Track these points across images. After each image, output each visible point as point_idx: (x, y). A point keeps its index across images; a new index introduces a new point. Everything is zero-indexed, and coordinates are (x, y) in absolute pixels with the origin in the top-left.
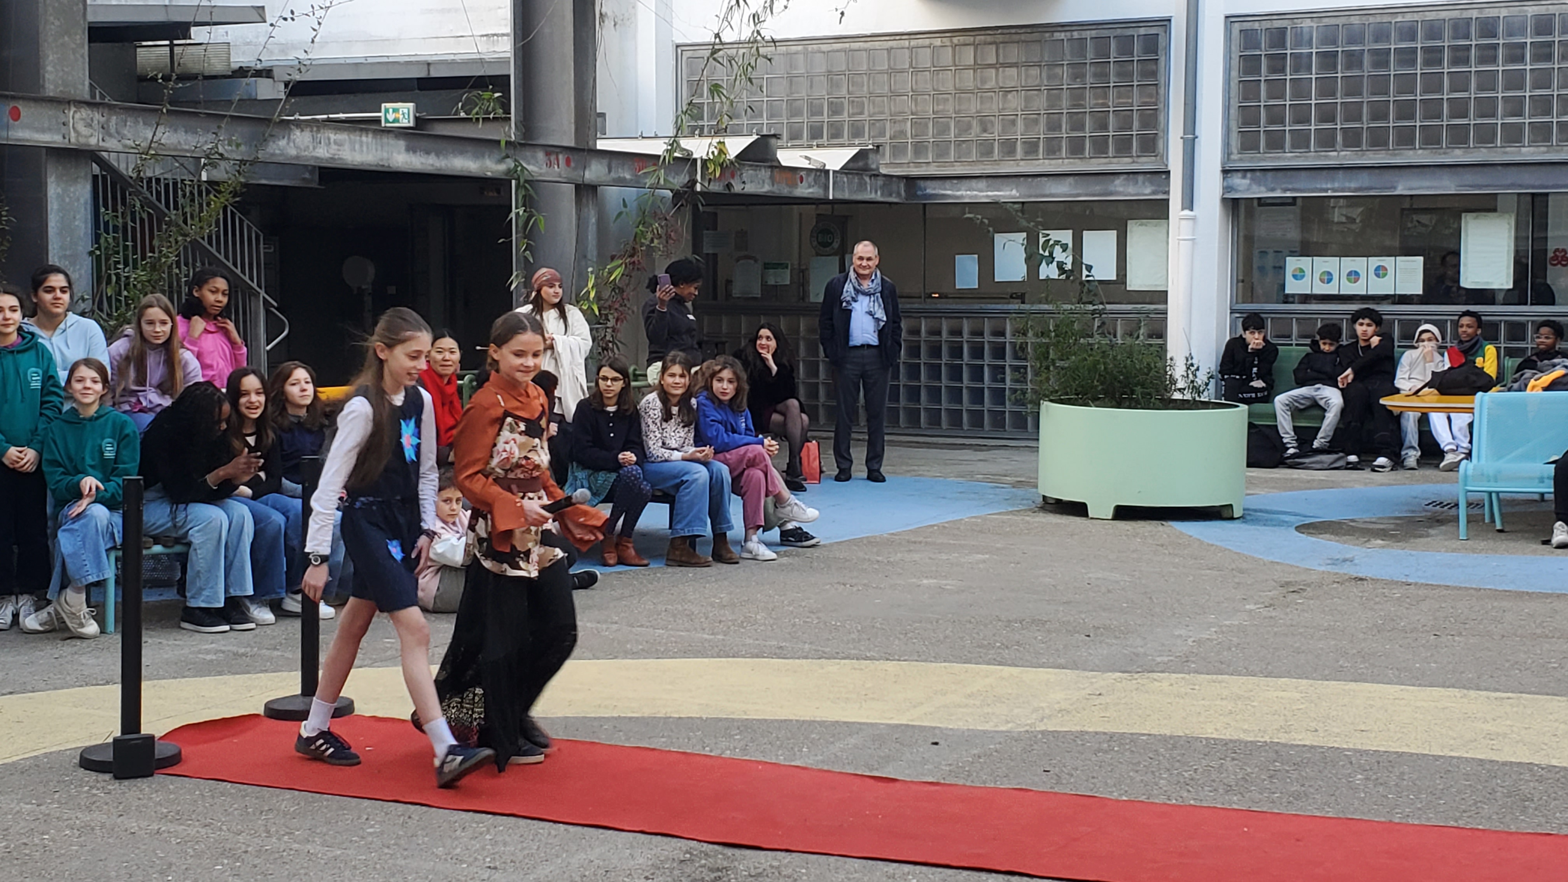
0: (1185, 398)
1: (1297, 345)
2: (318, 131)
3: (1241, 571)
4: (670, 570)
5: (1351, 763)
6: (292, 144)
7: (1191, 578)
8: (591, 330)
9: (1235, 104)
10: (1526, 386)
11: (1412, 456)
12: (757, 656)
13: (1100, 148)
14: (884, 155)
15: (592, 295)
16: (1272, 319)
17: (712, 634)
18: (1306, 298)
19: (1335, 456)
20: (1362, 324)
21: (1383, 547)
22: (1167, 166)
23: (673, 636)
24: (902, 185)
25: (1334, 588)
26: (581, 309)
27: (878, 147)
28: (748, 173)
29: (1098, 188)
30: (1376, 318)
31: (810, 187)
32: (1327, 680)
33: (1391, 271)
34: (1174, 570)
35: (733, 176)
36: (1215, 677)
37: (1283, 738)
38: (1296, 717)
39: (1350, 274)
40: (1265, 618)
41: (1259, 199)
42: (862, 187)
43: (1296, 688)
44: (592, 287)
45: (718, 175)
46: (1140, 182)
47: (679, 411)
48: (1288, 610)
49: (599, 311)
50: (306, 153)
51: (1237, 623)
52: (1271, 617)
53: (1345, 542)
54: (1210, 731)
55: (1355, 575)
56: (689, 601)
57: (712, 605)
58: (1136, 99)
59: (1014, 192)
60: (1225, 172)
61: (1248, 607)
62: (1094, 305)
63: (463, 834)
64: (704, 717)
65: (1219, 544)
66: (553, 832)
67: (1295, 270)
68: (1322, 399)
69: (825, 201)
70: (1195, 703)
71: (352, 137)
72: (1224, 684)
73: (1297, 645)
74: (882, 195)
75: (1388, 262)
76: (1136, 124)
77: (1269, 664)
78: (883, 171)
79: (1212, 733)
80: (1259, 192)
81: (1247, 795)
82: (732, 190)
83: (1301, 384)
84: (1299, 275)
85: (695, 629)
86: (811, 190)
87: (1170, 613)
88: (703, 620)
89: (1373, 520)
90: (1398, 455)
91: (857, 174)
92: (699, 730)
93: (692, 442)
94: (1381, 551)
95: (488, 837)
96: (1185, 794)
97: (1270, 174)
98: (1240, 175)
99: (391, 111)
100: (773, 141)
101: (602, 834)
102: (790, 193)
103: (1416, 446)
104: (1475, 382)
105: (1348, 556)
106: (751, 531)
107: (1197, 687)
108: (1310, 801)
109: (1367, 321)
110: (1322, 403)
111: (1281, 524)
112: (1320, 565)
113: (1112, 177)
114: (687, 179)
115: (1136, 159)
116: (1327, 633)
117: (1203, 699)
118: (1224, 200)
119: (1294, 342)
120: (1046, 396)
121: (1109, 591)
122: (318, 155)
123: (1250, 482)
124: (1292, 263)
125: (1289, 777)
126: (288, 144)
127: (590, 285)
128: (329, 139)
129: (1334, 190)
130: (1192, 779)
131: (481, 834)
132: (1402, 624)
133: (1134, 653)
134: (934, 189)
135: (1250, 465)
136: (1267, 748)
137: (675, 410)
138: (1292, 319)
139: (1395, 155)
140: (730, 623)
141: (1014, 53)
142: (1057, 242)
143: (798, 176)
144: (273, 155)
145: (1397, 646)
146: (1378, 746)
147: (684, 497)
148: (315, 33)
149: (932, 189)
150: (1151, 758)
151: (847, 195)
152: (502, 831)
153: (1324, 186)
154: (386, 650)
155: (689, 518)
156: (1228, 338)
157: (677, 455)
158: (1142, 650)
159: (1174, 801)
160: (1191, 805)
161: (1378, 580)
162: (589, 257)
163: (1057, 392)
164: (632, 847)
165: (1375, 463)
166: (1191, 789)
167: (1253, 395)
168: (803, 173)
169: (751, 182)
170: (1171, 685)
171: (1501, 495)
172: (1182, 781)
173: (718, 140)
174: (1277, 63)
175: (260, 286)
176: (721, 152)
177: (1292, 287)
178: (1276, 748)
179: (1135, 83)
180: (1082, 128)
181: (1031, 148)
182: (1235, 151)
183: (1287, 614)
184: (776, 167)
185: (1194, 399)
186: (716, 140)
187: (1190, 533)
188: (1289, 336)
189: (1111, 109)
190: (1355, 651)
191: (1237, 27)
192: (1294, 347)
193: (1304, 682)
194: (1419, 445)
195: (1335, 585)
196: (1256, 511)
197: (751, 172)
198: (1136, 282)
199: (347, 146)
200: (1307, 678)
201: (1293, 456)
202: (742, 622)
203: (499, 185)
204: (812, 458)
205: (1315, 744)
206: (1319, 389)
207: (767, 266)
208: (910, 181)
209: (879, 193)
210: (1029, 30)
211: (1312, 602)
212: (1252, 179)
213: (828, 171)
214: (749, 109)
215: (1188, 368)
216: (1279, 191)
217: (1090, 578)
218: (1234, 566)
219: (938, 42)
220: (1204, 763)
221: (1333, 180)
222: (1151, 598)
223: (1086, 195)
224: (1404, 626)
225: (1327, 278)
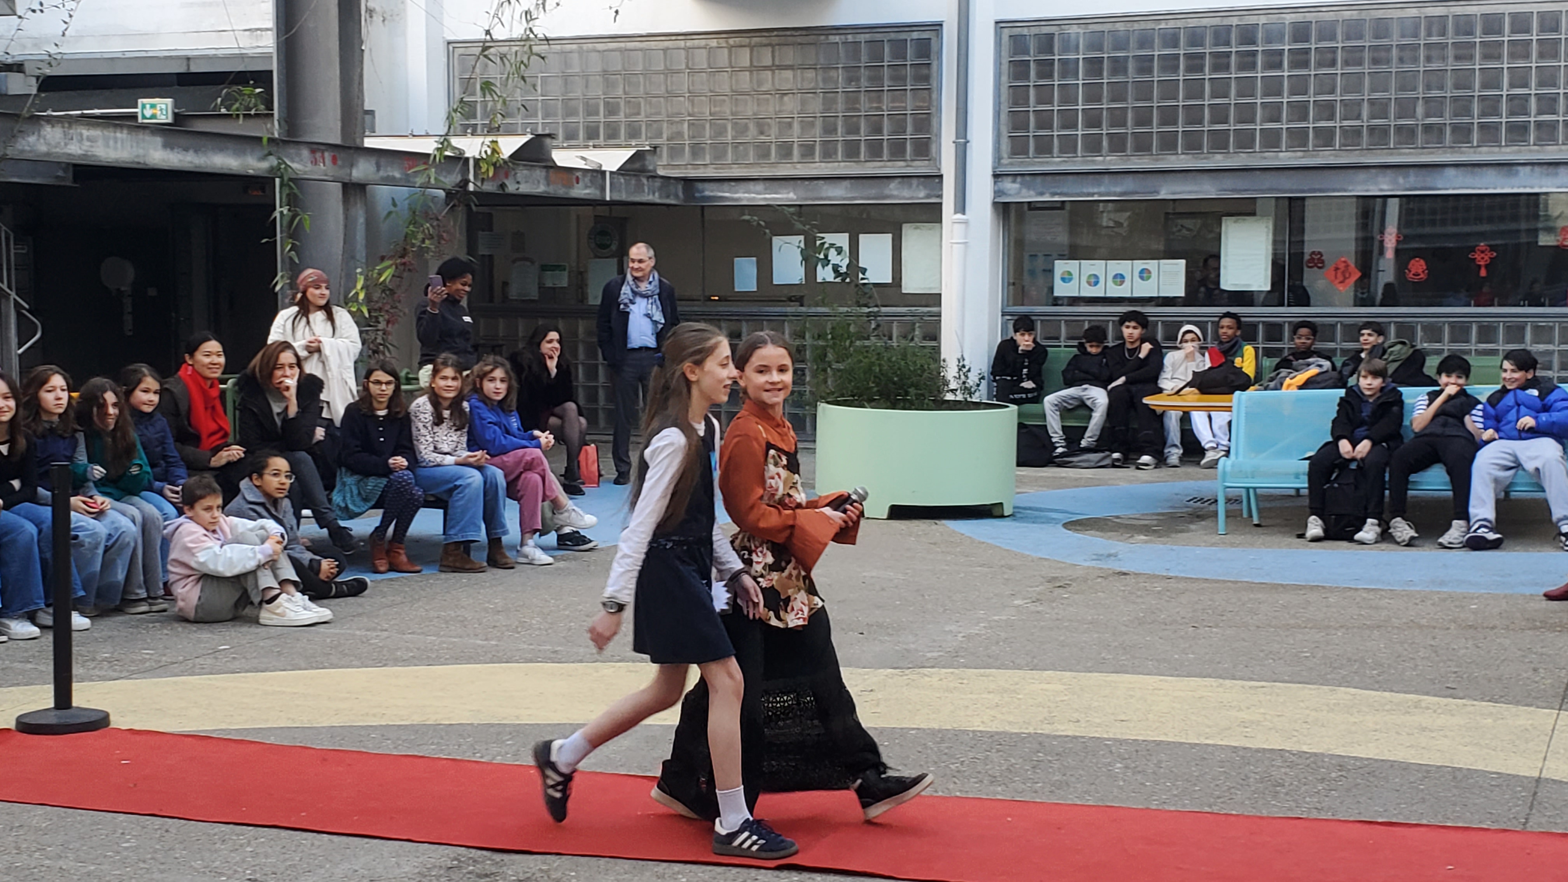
0: (958, 399)
1: (1066, 346)
2: (70, 127)
3: (1011, 568)
4: (443, 576)
5: (1111, 752)
6: (42, 141)
7: (962, 575)
8: (361, 332)
9: (1005, 109)
10: (1282, 384)
11: (1175, 454)
12: (531, 661)
13: (875, 151)
14: (661, 157)
15: (362, 296)
16: (1042, 321)
17: (486, 640)
18: (1074, 301)
19: (1101, 455)
20: (1128, 327)
21: (1146, 542)
22: (939, 169)
23: (444, 643)
24: (680, 187)
25: (1099, 583)
26: (349, 312)
27: (655, 148)
28: (522, 173)
29: (873, 192)
30: (1142, 320)
31: (586, 187)
32: (1090, 672)
33: (1154, 274)
34: (946, 568)
35: (507, 177)
36: (982, 671)
37: (1047, 729)
38: (1059, 709)
39: (1115, 276)
40: (1032, 612)
41: (1029, 203)
42: (639, 188)
43: (1060, 680)
44: (362, 288)
45: (491, 174)
46: (914, 186)
47: (451, 414)
48: (1054, 604)
49: (369, 312)
50: (58, 150)
51: (1004, 618)
52: (1038, 612)
53: (1110, 538)
54: (977, 725)
55: (1119, 569)
56: (462, 607)
57: (486, 610)
58: (909, 104)
59: (792, 195)
60: (996, 176)
61: (1016, 602)
62: (869, 307)
63: (223, 847)
64: (476, 722)
65: (990, 541)
66: (317, 843)
67: (1063, 273)
68: (1089, 399)
69: (603, 203)
70: (963, 696)
71: (106, 133)
72: (991, 678)
73: (1062, 638)
74: (660, 197)
75: (1151, 265)
76: (909, 129)
77: (1034, 657)
78: (661, 172)
79: (978, 726)
80: (1030, 196)
81: (1010, 786)
82: (507, 191)
83: (1069, 384)
84: (1067, 278)
85: (468, 635)
86: (587, 191)
87: (941, 610)
88: (476, 626)
89: (1137, 516)
90: (1162, 453)
91: (635, 175)
92: (469, 736)
93: (465, 446)
94: (1144, 545)
95: (249, 849)
96: (951, 786)
97: (1039, 179)
98: (1010, 179)
99: (148, 106)
100: (548, 141)
101: (367, 843)
102: (567, 193)
103: (1179, 444)
104: (1233, 381)
105: (1113, 551)
106: (528, 535)
107: (965, 681)
108: (1072, 789)
109: (1133, 324)
110: (1089, 403)
111: (1049, 521)
112: (1085, 560)
113: (885, 180)
114: (459, 178)
115: (910, 163)
116: (1091, 626)
117: (971, 693)
118: (995, 204)
119: (1063, 344)
120: (822, 398)
121: (883, 589)
122: (69, 151)
123: (1020, 481)
124: (1061, 266)
125: (1051, 767)
126: (38, 140)
127: (359, 286)
128: (81, 135)
129: (1100, 194)
130: (958, 771)
131: (241, 846)
132: (1162, 616)
133: (906, 649)
134: (712, 191)
135: (1019, 464)
136: (1030, 739)
137: (446, 413)
138: (1060, 321)
139: (1157, 160)
140: (504, 628)
141: (789, 55)
142: (832, 245)
143: (574, 177)
144: (23, 151)
145: (1157, 638)
146: (1136, 735)
147: (458, 502)
148: (65, 26)
149: (710, 191)
150: (920, 752)
151: (623, 197)
152: (263, 842)
153: (1091, 190)
154: (144, 661)
155: (462, 523)
156: (999, 340)
157: (449, 459)
158: (912, 646)
159: (940, 794)
160: (957, 797)
161: (1140, 574)
162: (358, 257)
163: (833, 393)
164: (398, 856)
165: (1139, 461)
166: (957, 781)
167: (1024, 396)
168: (579, 174)
169: (526, 182)
170: (940, 680)
171: (1258, 490)
172: (948, 772)
173: (491, 139)
174: (1046, 69)
175: (10, 287)
176: (494, 151)
177: (1061, 290)
178: (1040, 739)
179: (909, 87)
180: (857, 131)
181: (808, 151)
182: (1005, 156)
183: (1053, 608)
184: (551, 167)
185: (966, 399)
186: (488, 140)
187: (962, 532)
188: (1057, 338)
189: (885, 113)
190: (1116, 644)
191: (1006, 33)
192: (1063, 349)
193: (1068, 674)
194: (1182, 443)
195: (1099, 580)
196: (1025, 508)
197: (525, 172)
198: (911, 284)
199: (100, 143)
200: (1071, 670)
201: (1062, 455)
202: (517, 627)
203: (263, 183)
204: (590, 462)
205: (1077, 734)
206: (1086, 389)
207: (544, 268)
208: (688, 183)
209: (657, 194)
210: (804, 33)
211: (1076, 596)
212: (1021, 184)
213: (604, 172)
214: (522, 108)
215: (960, 370)
216: (1047, 195)
217: (865, 577)
218: (1003, 562)
219: (714, 43)
220: (971, 755)
221: (1099, 185)
222: (923, 596)
223: (862, 198)
224: (1164, 619)
225: (1094, 280)
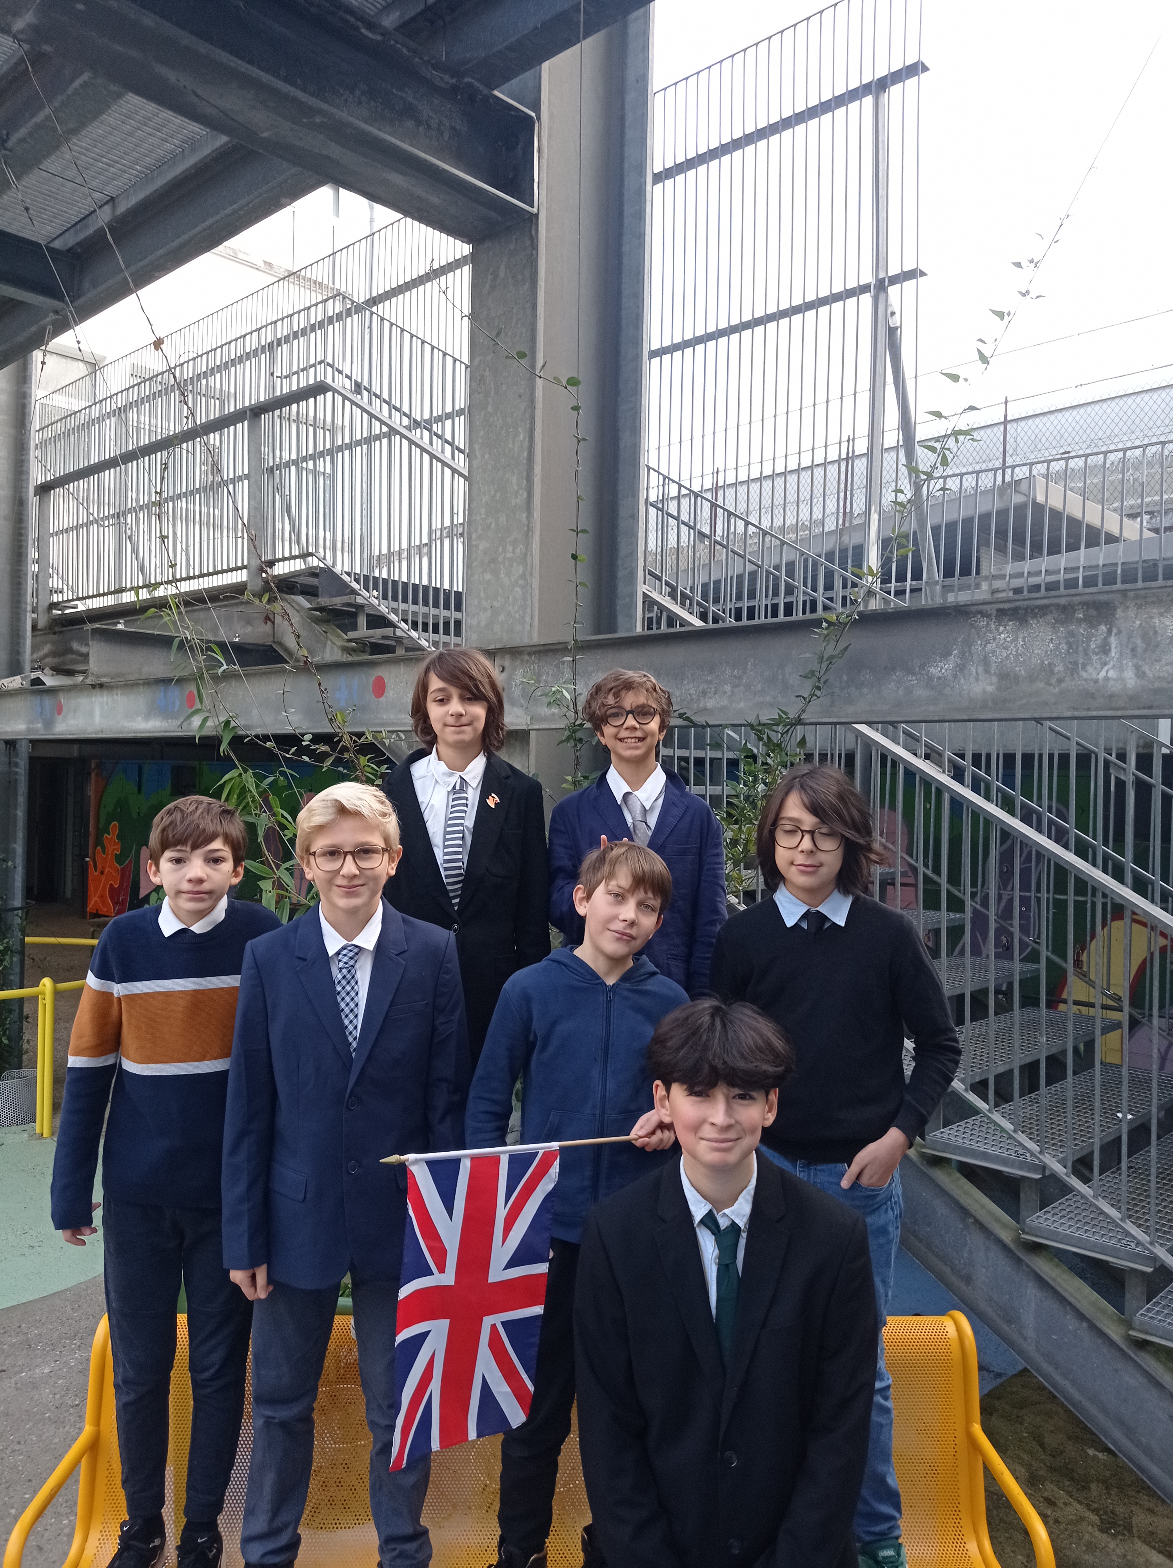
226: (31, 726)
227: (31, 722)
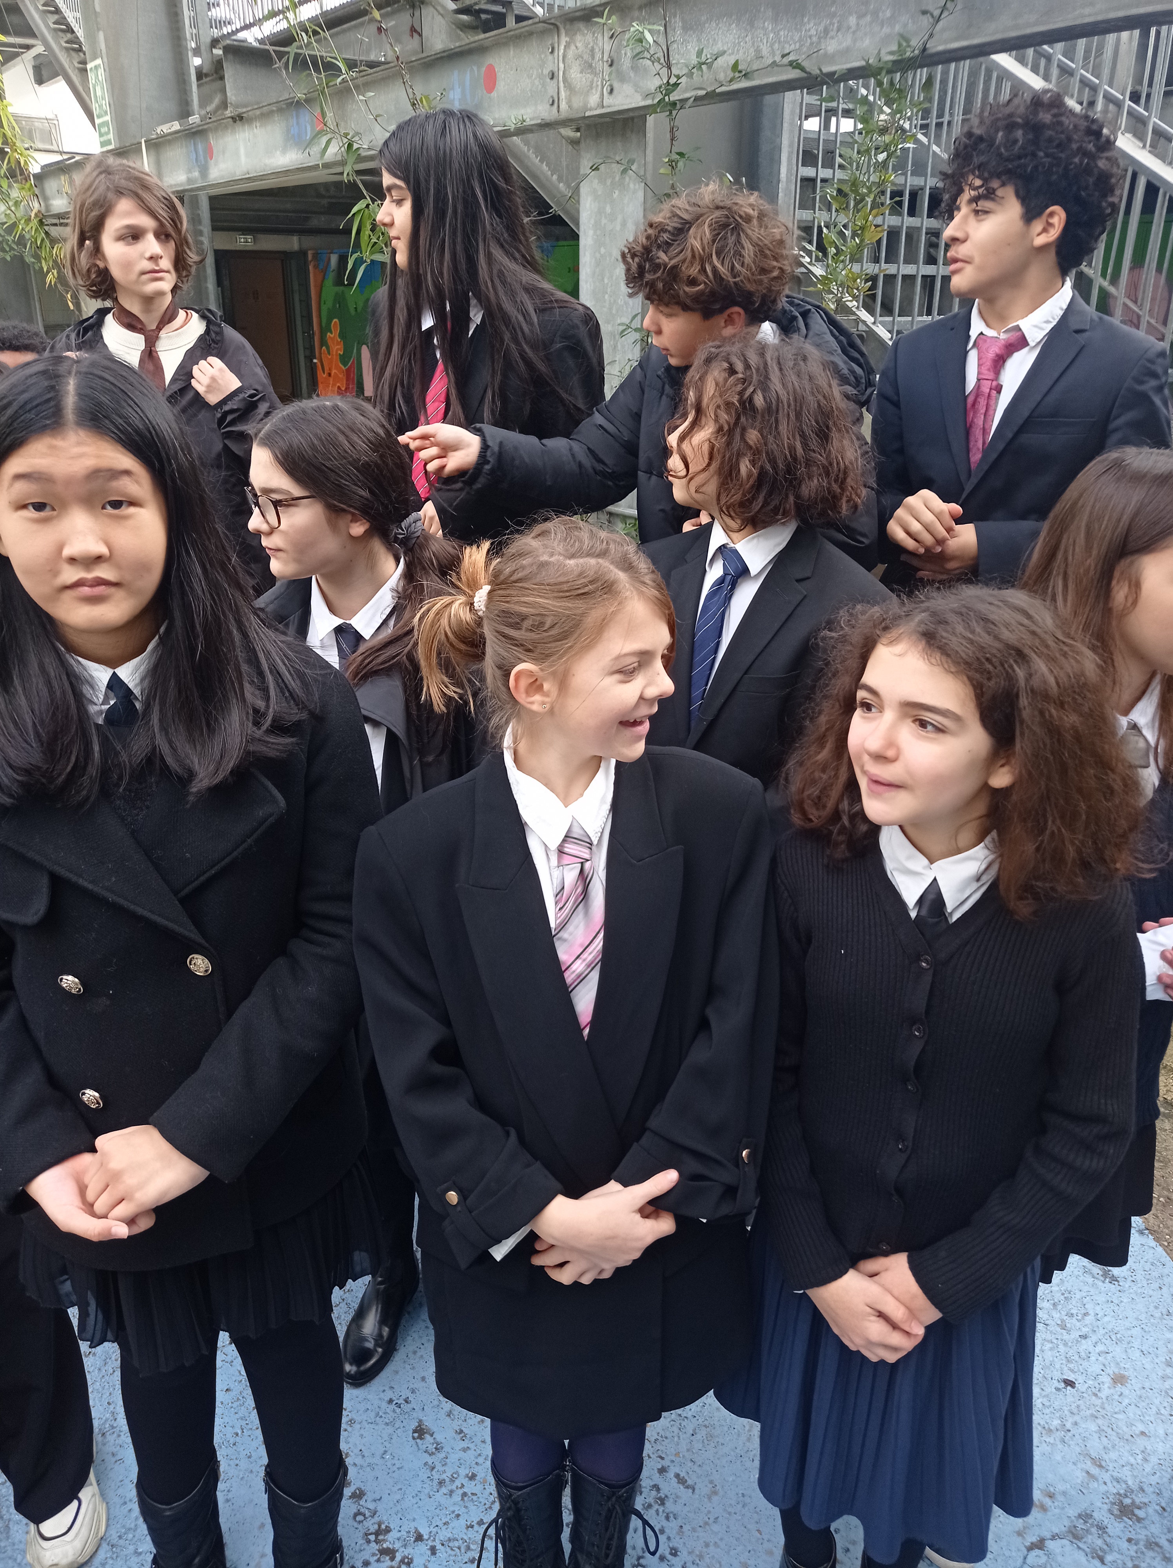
226: (190, 175)
227: (190, 171)
